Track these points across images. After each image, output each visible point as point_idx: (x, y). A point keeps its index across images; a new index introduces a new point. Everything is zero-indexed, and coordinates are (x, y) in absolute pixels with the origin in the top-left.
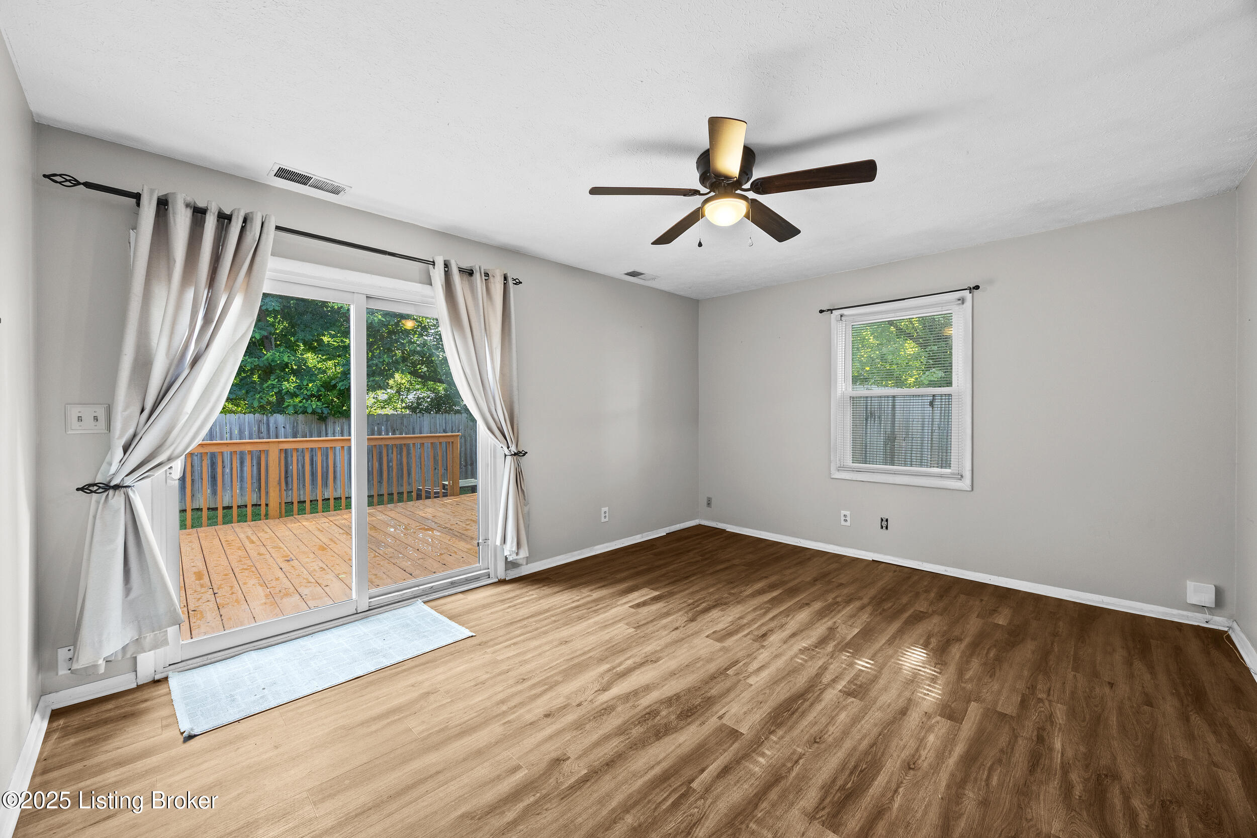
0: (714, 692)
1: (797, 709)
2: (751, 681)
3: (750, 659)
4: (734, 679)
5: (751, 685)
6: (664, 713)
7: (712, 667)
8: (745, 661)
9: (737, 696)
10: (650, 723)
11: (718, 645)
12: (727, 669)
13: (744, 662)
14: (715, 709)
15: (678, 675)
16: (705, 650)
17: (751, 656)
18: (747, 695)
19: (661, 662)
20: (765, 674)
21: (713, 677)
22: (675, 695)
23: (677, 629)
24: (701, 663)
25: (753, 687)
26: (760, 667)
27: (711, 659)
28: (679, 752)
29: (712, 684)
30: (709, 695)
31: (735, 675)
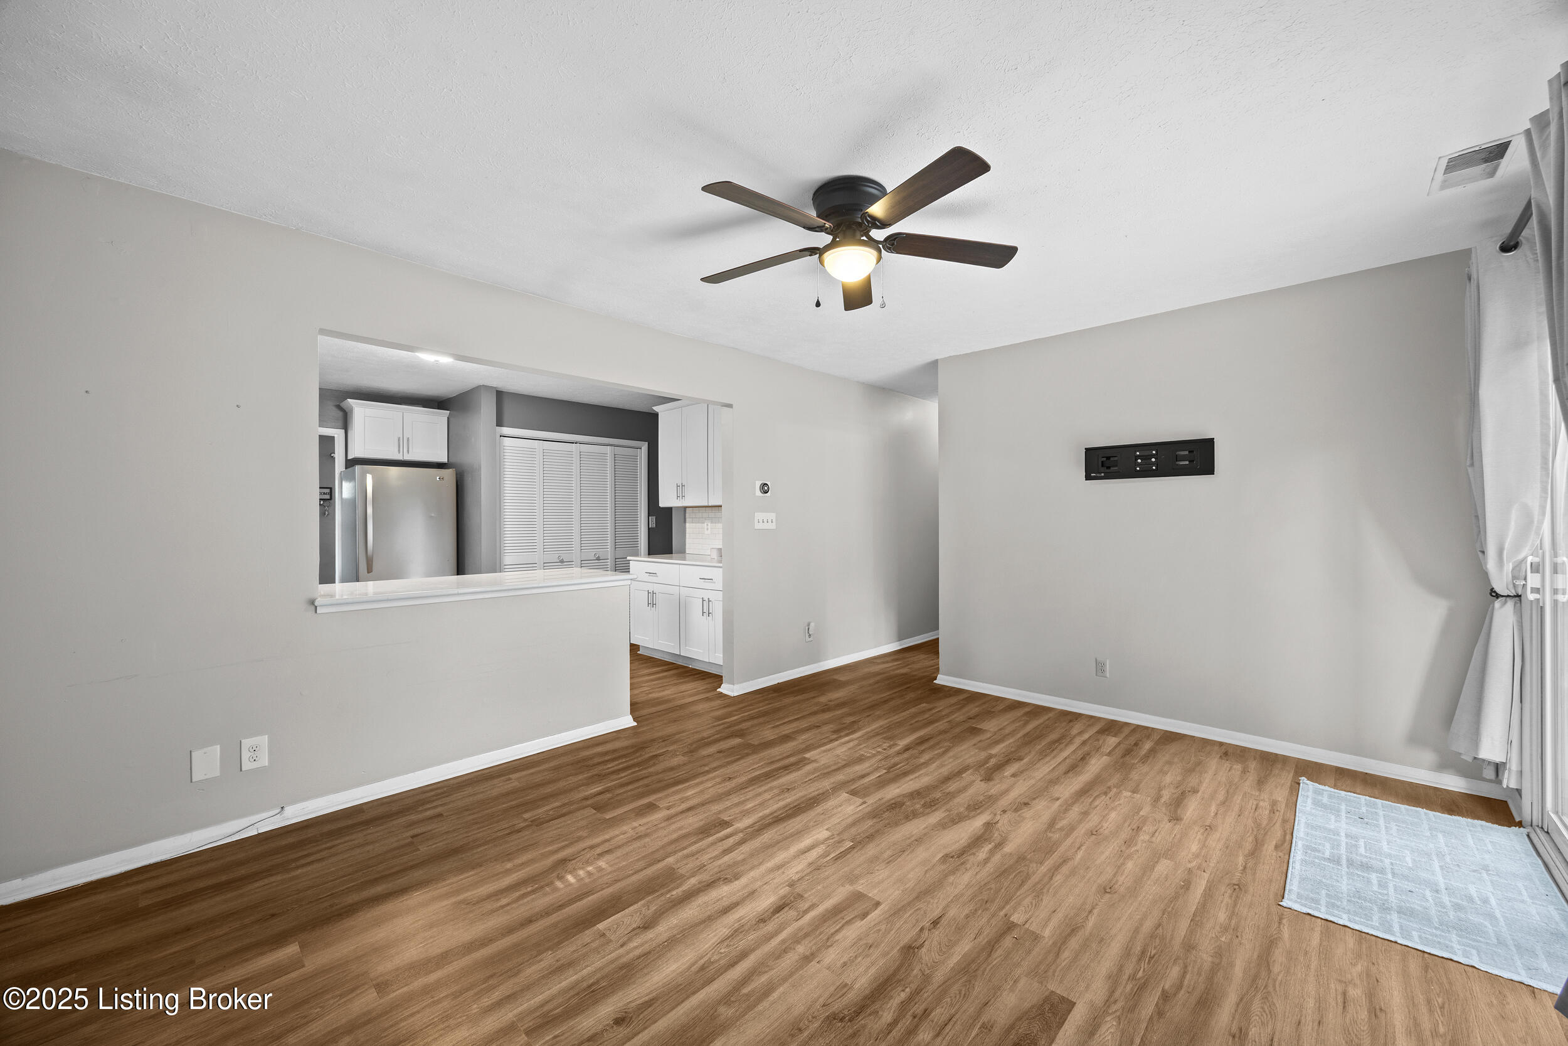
0: (870, 823)
1: (790, 809)
2: (826, 834)
3: (819, 862)
4: (845, 836)
5: (827, 829)
6: (918, 806)
7: (871, 850)
8: (825, 860)
9: (846, 819)
10: (928, 799)
11: (860, 887)
12: (852, 848)
13: (828, 858)
14: (869, 809)
15: (913, 839)
16: (881, 877)
17: (816, 867)
18: (835, 820)
19: (940, 856)
20: (807, 841)
21: (871, 837)
22: (911, 820)
23: (935, 923)
24: (886, 856)
25: (826, 827)
26: (809, 851)
27: (872, 862)
28: (898, 785)
29: (872, 831)
30: (875, 820)
31: (844, 840)
